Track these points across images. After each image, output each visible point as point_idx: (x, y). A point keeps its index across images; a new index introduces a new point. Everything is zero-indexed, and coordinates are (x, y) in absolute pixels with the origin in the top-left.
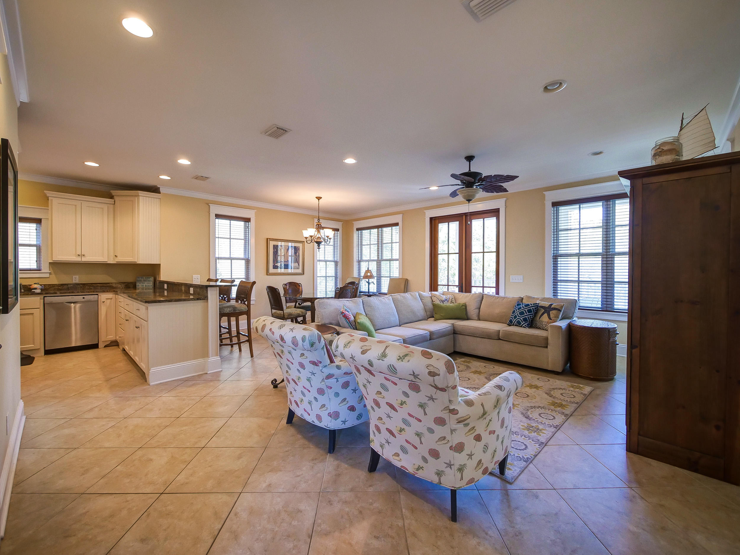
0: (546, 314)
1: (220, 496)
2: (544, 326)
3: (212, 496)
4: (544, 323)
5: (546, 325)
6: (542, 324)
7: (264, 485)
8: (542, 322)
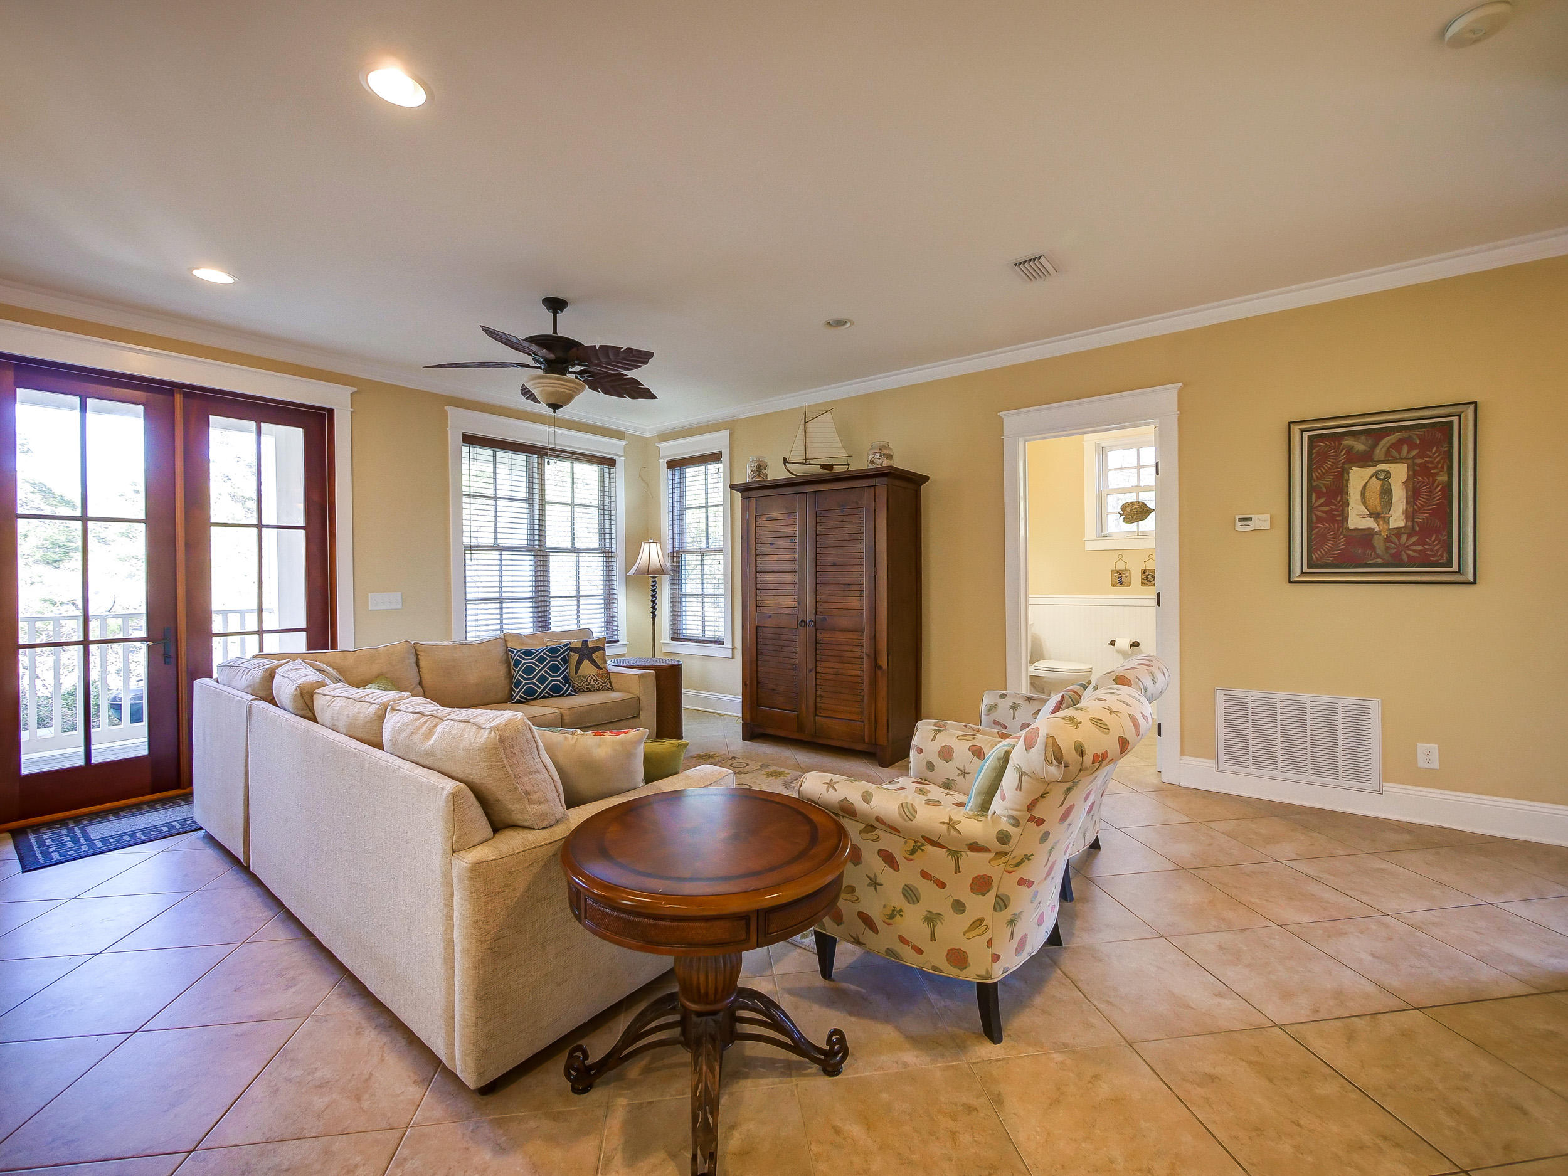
0: (586, 662)
1: (1323, 1054)
2: (592, 683)
3: (1338, 1064)
4: (590, 678)
5: (597, 680)
6: (587, 681)
7: (1227, 1003)
8: (585, 678)
